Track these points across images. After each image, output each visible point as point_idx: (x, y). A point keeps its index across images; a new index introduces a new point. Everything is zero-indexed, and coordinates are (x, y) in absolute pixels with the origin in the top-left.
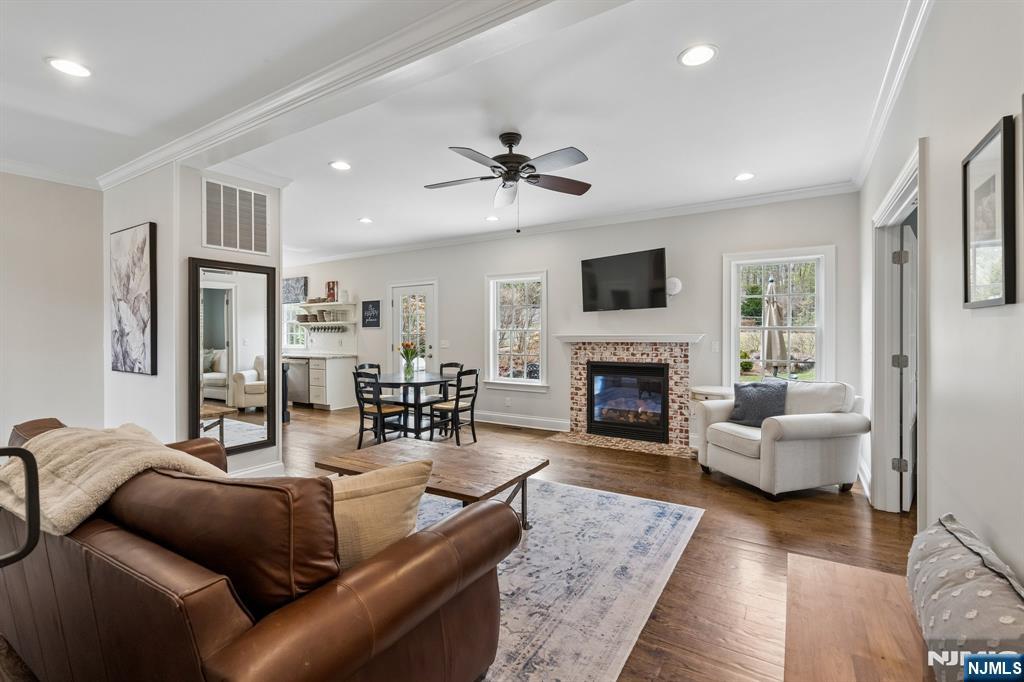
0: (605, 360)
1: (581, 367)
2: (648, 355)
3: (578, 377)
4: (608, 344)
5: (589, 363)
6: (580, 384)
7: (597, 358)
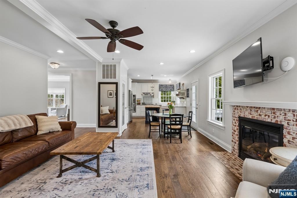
1: (236, 119)
2: (269, 116)
3: (235, 124)
5: (239, 117)
6: (236, 128)
7: (242, 115)
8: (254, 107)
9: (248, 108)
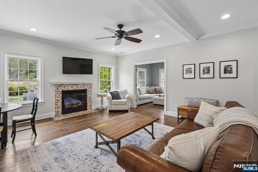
0: (69, 90)
1: (60, 93)
2: (82, 87)
3: (58, 96)
4: (70, 84)
5: (62, 91)
6: (59, 99)
7: (66, 89)
8: (74, 84)
9: (70, 85)
